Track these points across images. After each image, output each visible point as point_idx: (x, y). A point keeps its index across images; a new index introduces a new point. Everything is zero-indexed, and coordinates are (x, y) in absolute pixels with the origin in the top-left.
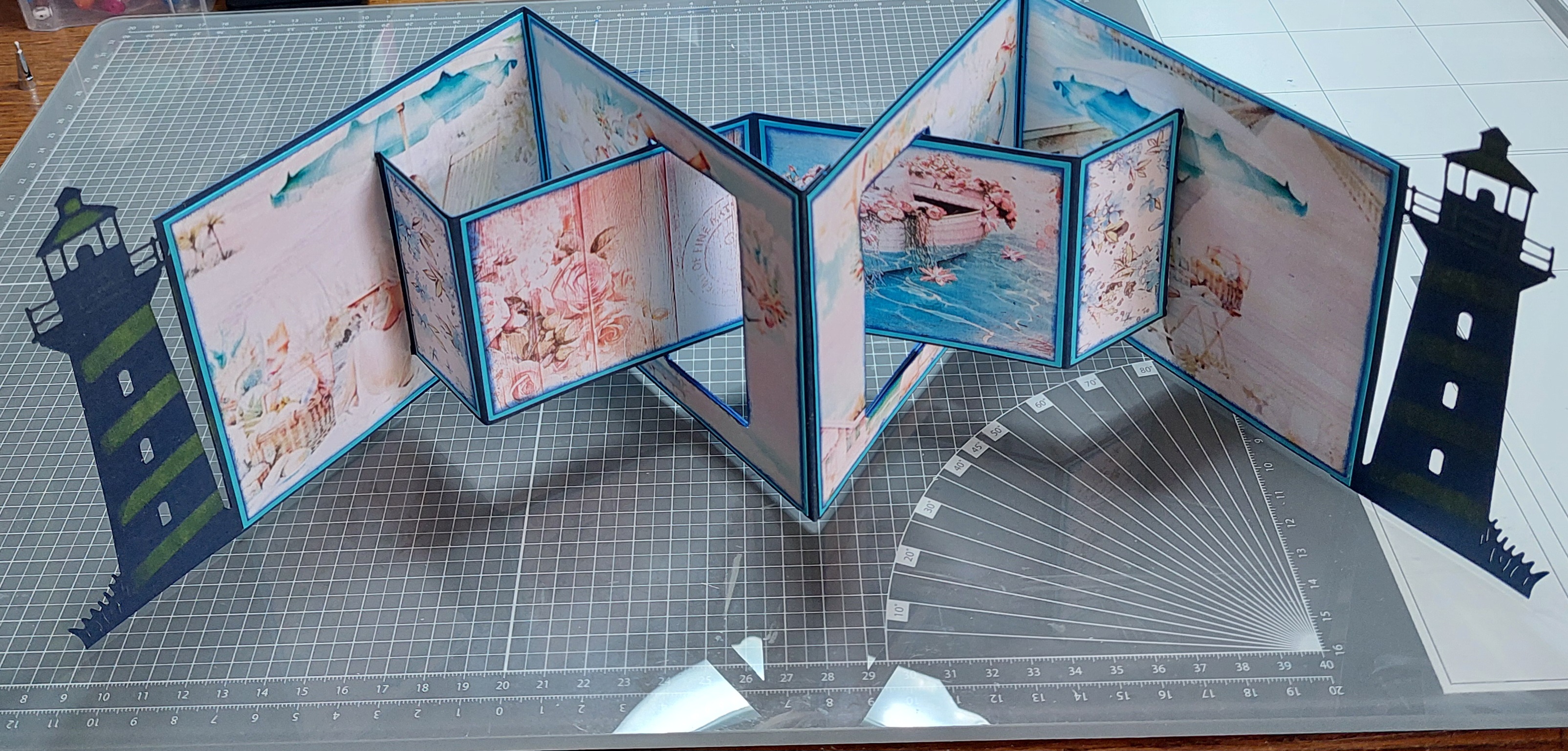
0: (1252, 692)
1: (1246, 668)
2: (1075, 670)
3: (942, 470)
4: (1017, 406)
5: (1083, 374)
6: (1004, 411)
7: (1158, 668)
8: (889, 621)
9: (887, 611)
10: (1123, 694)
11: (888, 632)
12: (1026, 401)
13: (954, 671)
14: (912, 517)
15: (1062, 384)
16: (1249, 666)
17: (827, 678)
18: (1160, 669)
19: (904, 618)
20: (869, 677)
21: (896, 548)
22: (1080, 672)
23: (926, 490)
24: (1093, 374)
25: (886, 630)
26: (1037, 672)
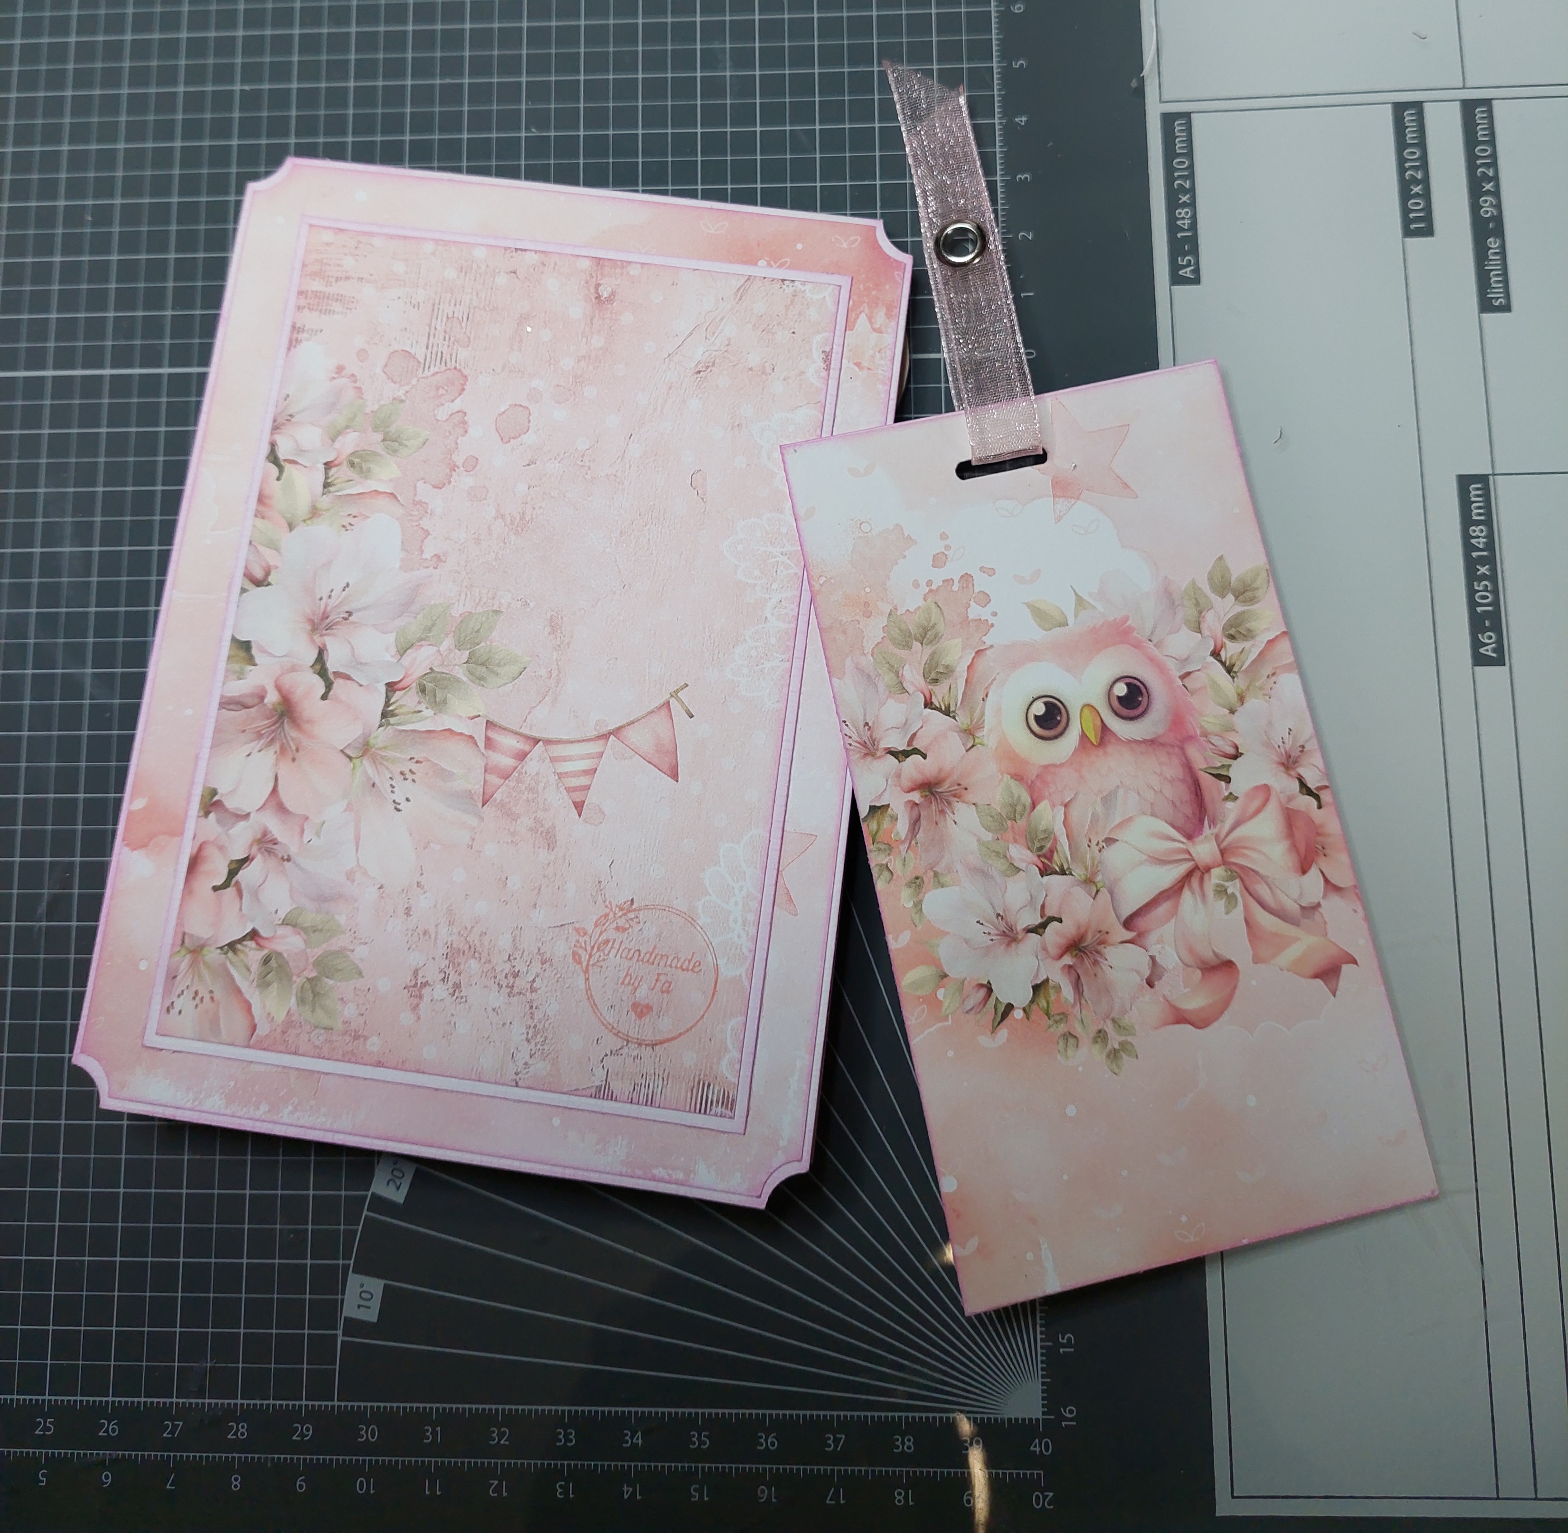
0: (906, 1498)
1: (909, 1448)
2: (632, 1438)
7: (766, 1441)
8: (345, 1318)
9: (346, 1297)
10: (700, 1491)
11: (342, 1341)
13: (439, 1429)
16: (914, 1444)
17: (235, 1434)
18: (769, 1442)
19: (370, 1313)
20: (302, 1435)
22: (640, 1441)
25: (340, 1338)
26: (572, 1437)
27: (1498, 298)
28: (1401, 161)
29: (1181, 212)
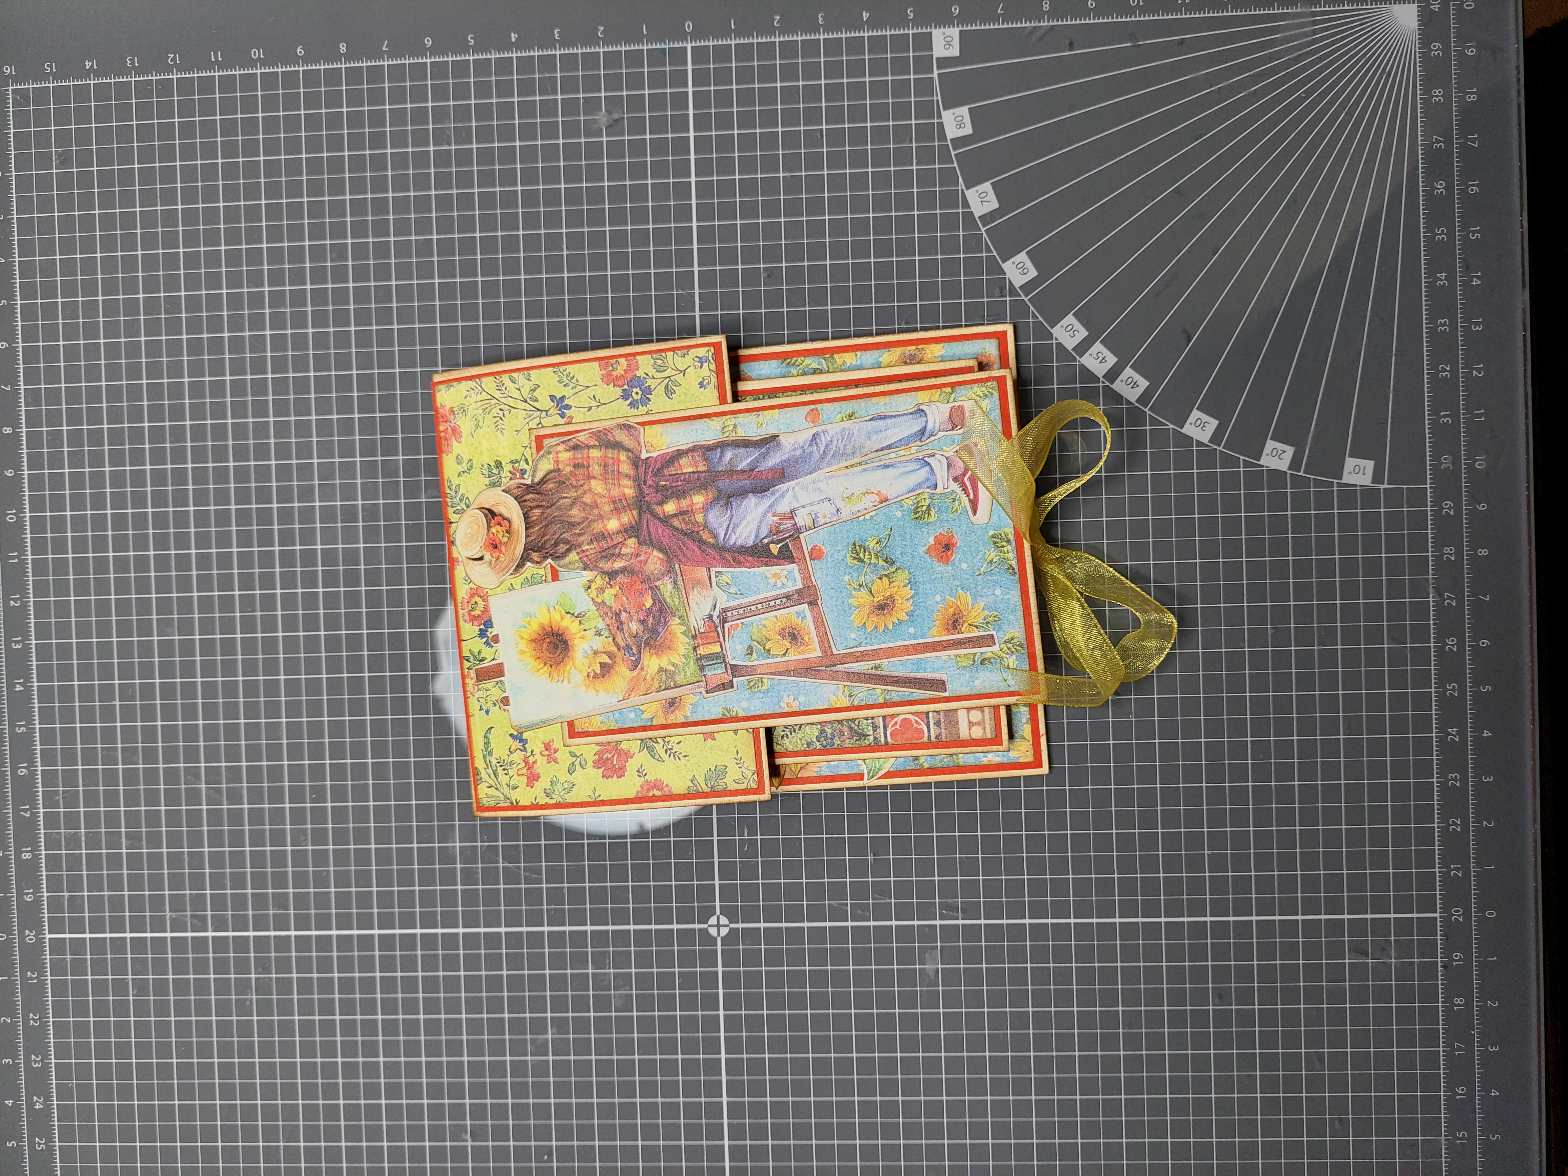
0: (1472, 93)
1: (1440, 92)
2: (1440, 280)
3: (1138, 405)
4: (1026, 299)
5: (966, 204)
6: (1034, 316)
9: (1359, 483)
10: (1474, 232)
12: (1017, 284)
13: (1442, 413)
14: (1216, 447)
15: (985, 235)
16: (1436, 88)
17: (1451, 555)
18: (1440, 187)
19: (1370, 465)
20: (1450, 508)
21: (1265, 468)
22: (1444, 274)
23: (1172, 426)
24: (968, 193)
25: (1386, 486)
26: (1443, 321)
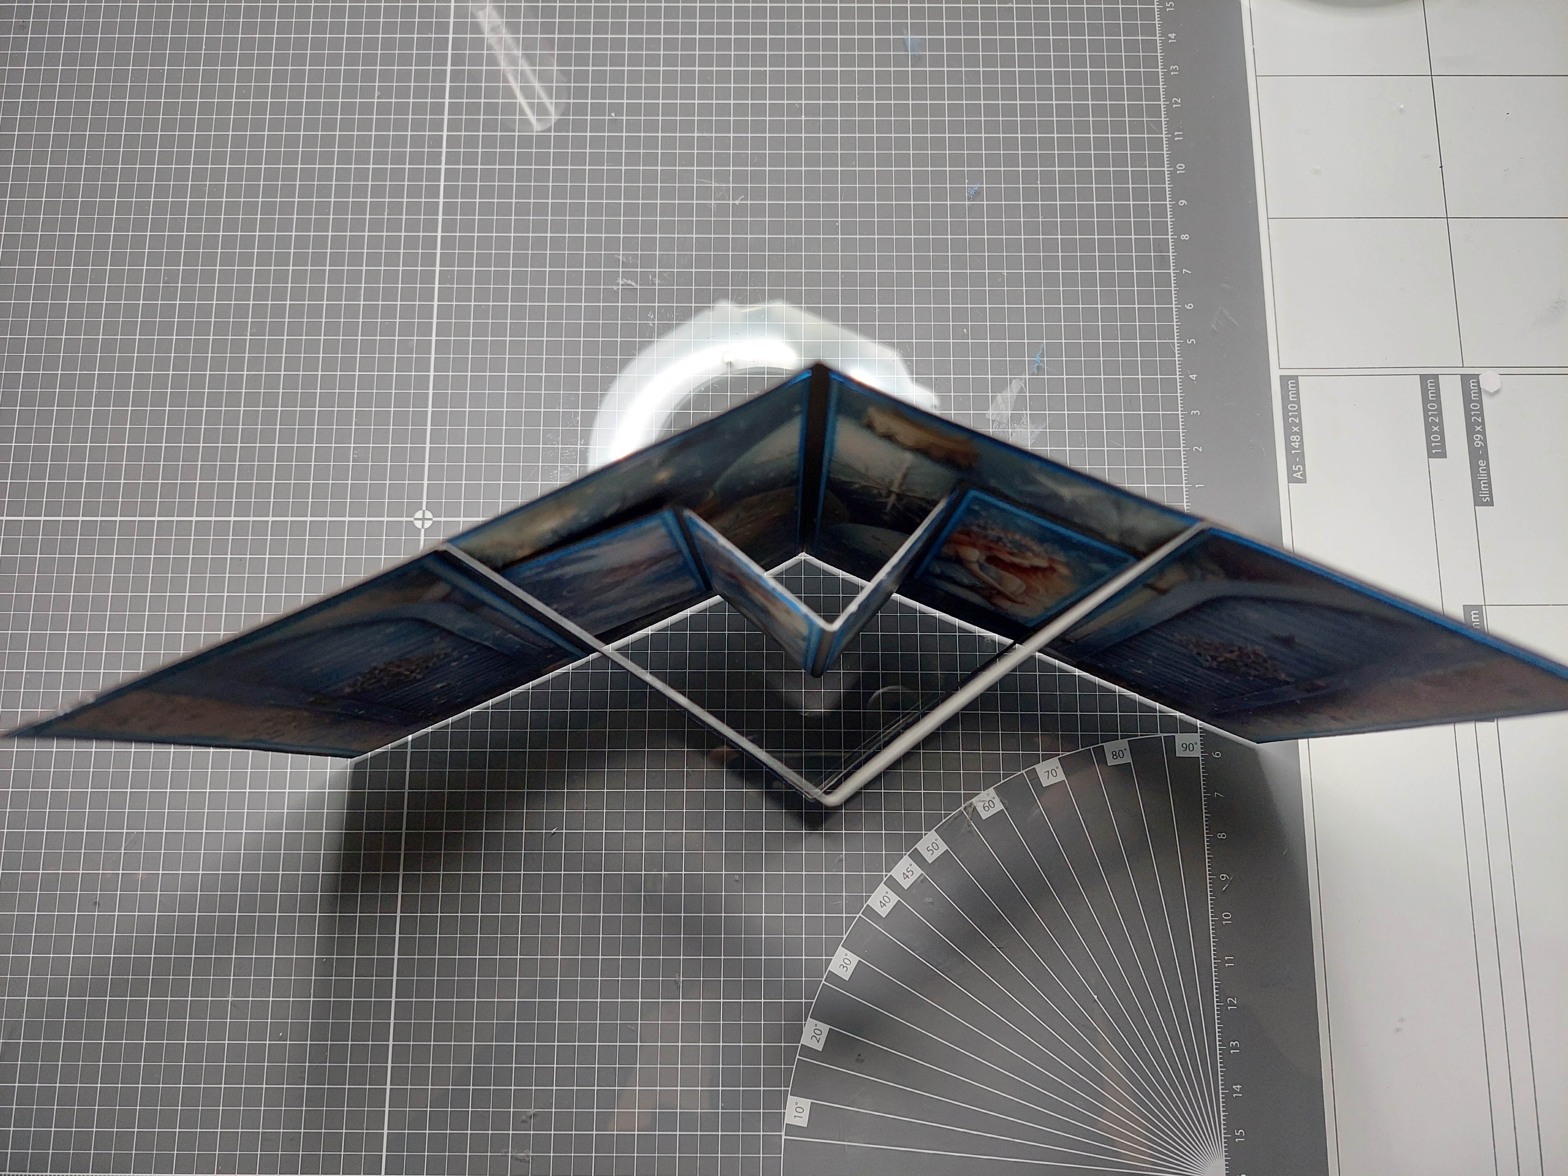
3: (865, 906)
4: (962, 808)
8: (787, 1124)
9: (786, 1111)
11: (785, 1139)
12: (975, 801)
14: (825, 977)
15: (1019, 773)
19: (803, 1121)
21: (804, 1022)
23: (845, 937)
24: (1056, 760)
25: (783, 1137)
27: (1485, 497)
28: (1426, 411)
29: (1294, 438)
